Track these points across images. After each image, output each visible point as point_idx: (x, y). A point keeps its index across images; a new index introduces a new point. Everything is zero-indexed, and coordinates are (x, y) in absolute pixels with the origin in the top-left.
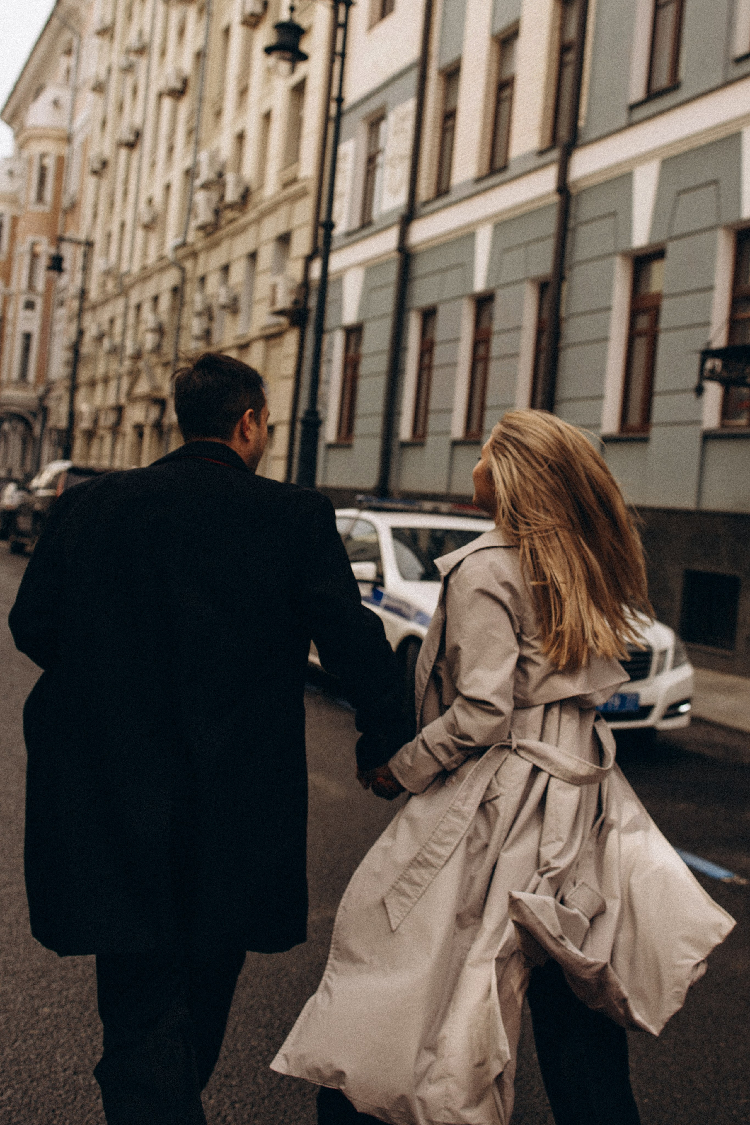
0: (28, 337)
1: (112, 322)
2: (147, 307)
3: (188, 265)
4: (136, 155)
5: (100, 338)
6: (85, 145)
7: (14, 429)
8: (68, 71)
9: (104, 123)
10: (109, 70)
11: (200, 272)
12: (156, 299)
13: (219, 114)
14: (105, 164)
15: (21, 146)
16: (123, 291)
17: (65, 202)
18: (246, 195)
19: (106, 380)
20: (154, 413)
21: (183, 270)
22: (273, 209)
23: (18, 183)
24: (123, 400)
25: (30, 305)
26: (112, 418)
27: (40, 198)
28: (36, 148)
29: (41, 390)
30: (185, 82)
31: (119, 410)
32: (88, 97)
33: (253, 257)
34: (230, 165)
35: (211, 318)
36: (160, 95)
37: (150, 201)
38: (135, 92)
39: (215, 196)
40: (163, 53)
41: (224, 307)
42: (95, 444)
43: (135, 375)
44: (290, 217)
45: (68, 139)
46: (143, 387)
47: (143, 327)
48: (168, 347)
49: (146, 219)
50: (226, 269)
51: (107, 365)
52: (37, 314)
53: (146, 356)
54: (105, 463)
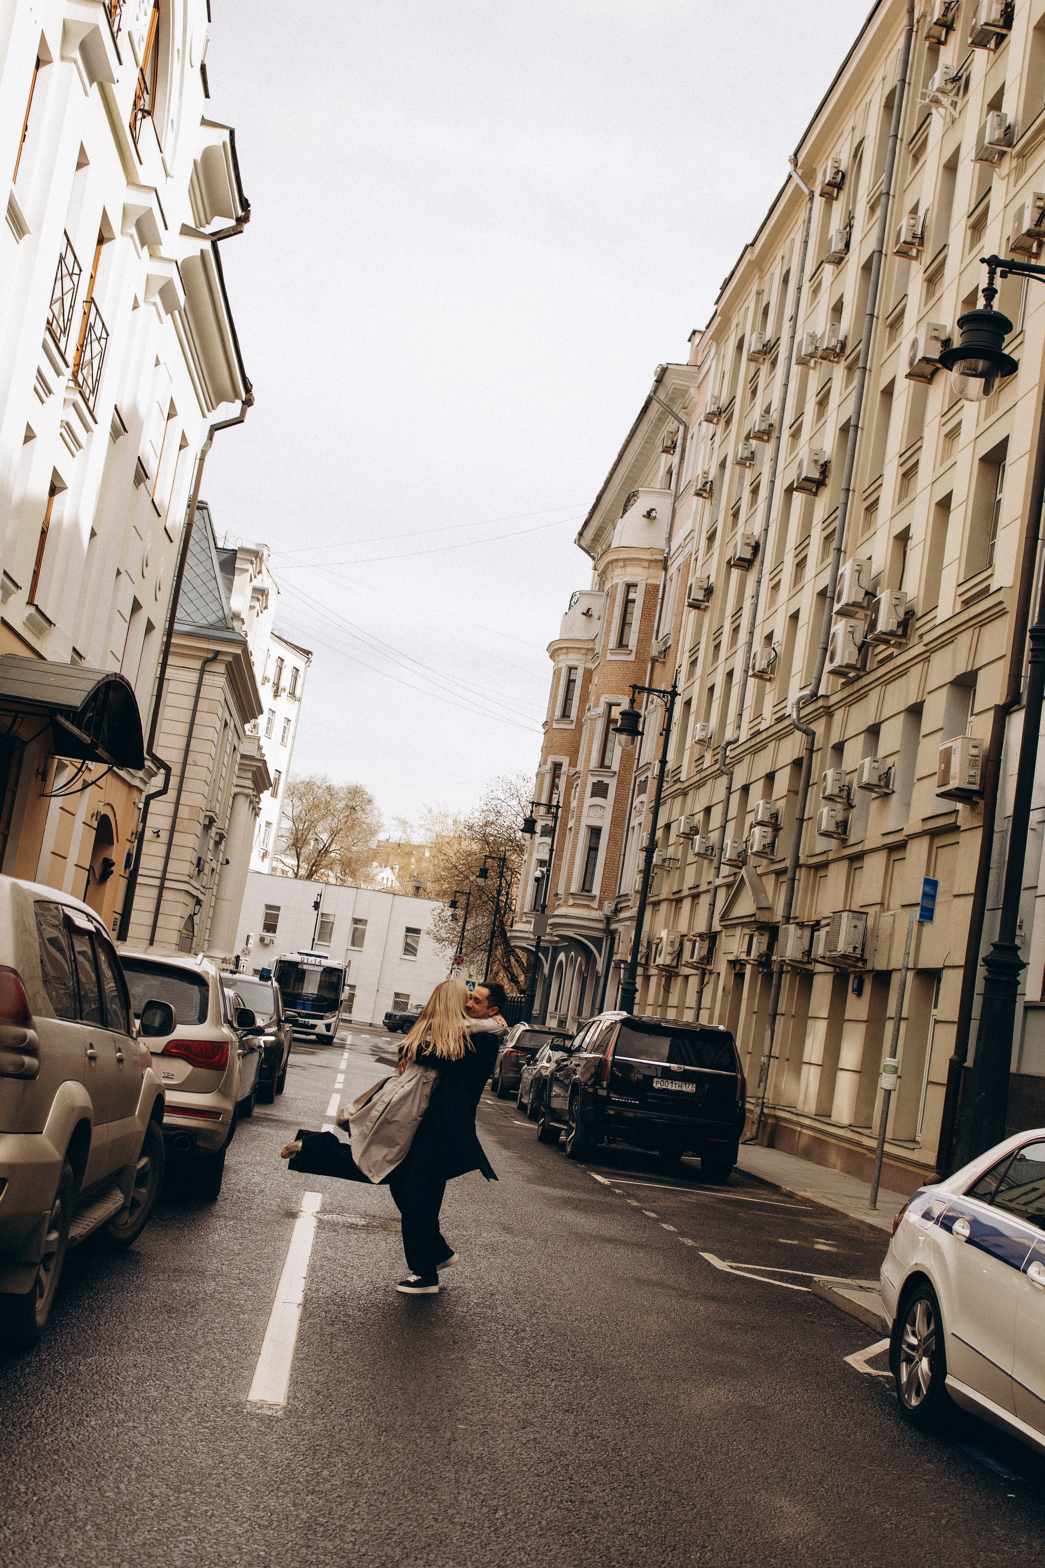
0: (595, 832)
1: (708, 810)
2: (757, 790)
3: (819, 727)
4: (752, 577)
5: (689, 836)
6: (685, 569)
7: (573, 961)
8: (670, 472)
9: (711, 538)
10: (723, 465)
11: (835, 739)
12: (770, 777)
13: (872, 508)
14: (709, 591)
15: (602, 576)
16: (726, 769)
17: (655, 649)
18: (907, 621)
19: (695, 897)
20: (760, 944)
21: (811, 734)
22: (948, 639)
23: (596, 627)
24: (717, 926)
25: (600, 790)
26: (701, 949)
27: (621, 644)
28: (619, 577)
29: (608, 907)
30: (825, 468)
31: (711, 938)
32: (692, 504)
33: (915, 711)
34: (885, 579)
35: (850, 806)
36: (789, 490)
37: (769, 638)
38: (755, 491)
39: (861, 626)
40: (796, 435)
41: (868, 787)
42: (677, 986)
43: (735, 889)
44: (974, 650)
45: (664, 564)
46: (745, 907)
47: (750, 819)
48: (783, 849)
49: (761, 664)
50: (874, 731)
51: (699, 874)
52: (609, 802)
53: (752, 861)
54: (688, 1016)
